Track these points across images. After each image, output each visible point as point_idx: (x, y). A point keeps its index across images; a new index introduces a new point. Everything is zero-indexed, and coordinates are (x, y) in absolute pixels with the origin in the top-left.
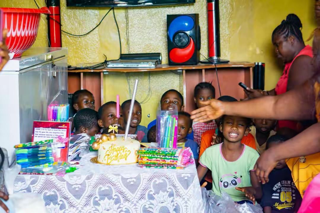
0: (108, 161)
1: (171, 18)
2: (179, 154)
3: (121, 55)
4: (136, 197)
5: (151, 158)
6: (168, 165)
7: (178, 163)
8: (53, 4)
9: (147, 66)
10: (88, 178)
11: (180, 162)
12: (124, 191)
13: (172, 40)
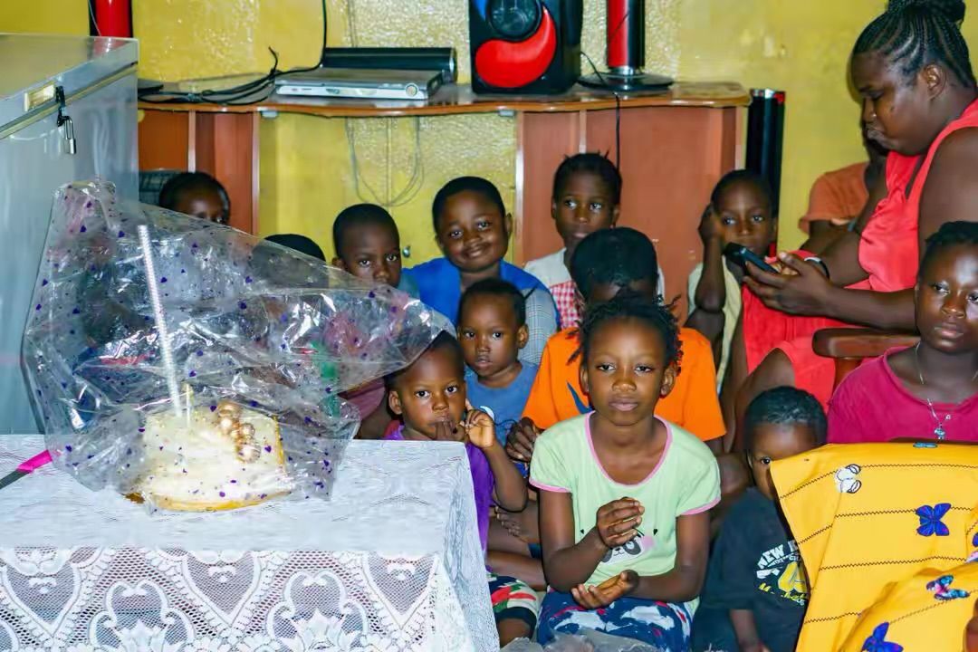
3: (326, 50)
4: (236, 625)
9: (403, 94)
10: (79, 557)
12: (197, 602)
13: (483, 13)
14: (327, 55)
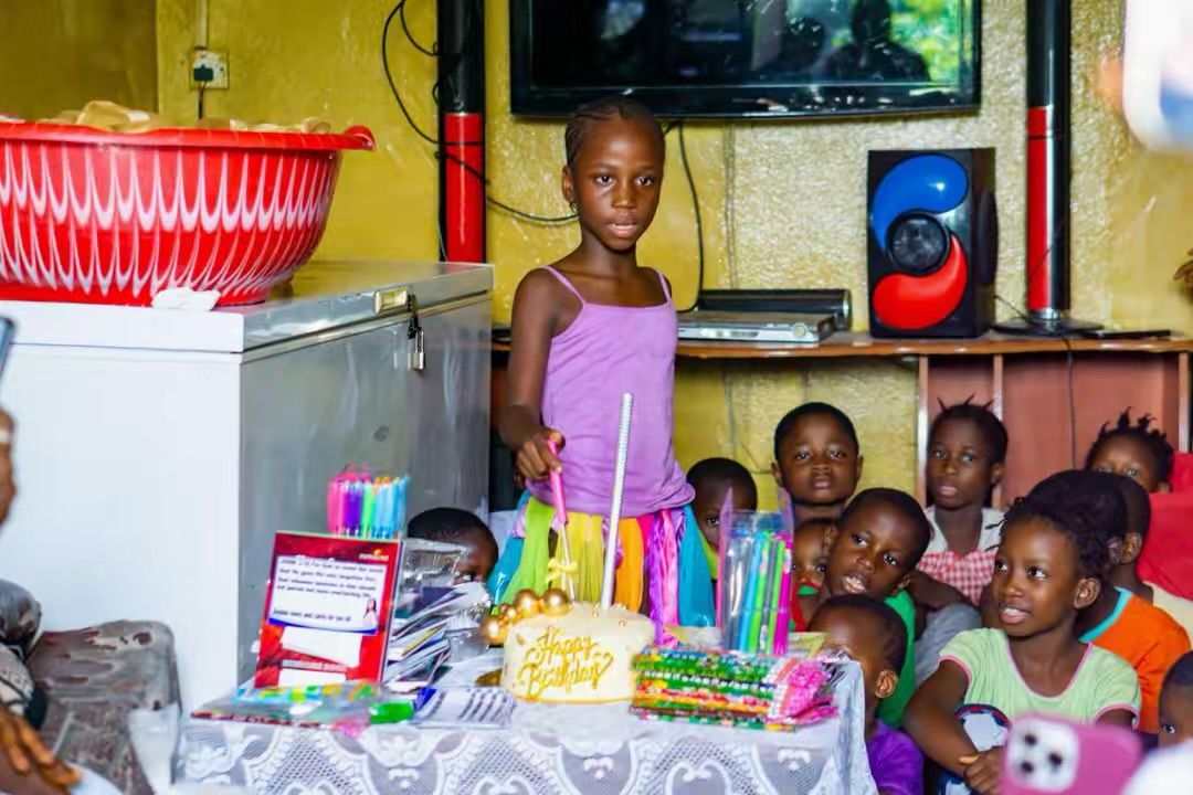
0: (530, 687)
1: (882, 165)
2: (781, 676)
3: (702, 292)
5: (679, 685)
6: (737, 716)
7: (770, 710)
8: (459, 104)
9: (789, 335)
10: (446, 746)
11: (778, 705)
13: (883, 243)
14: (704, 297)
